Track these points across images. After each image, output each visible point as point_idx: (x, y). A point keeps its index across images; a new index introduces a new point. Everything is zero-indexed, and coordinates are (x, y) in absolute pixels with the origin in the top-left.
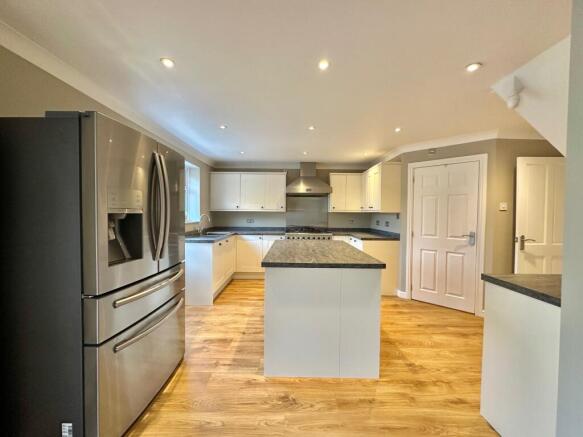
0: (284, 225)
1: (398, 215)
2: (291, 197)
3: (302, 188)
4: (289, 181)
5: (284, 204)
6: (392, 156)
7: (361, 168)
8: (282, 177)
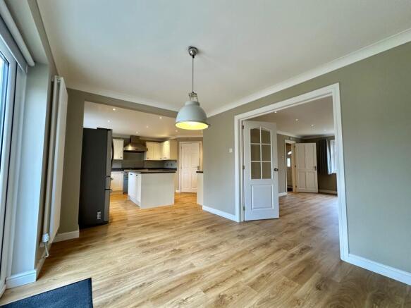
0: (120, 167)
1: (176, 161)
2: (126, 152)
3: (130, 148)
4: (125, 145)
5: (122, 156)
6: (174, 138)
7: (161, 141)
8: (122, 142)
